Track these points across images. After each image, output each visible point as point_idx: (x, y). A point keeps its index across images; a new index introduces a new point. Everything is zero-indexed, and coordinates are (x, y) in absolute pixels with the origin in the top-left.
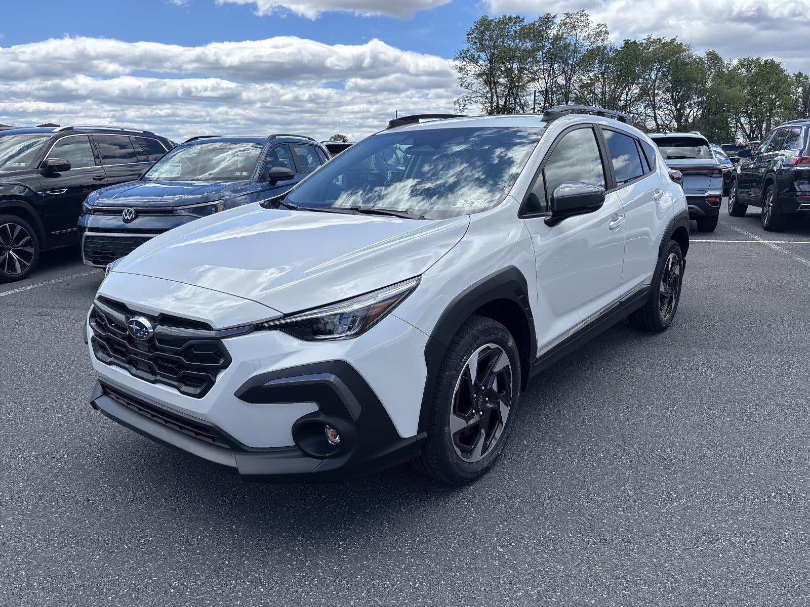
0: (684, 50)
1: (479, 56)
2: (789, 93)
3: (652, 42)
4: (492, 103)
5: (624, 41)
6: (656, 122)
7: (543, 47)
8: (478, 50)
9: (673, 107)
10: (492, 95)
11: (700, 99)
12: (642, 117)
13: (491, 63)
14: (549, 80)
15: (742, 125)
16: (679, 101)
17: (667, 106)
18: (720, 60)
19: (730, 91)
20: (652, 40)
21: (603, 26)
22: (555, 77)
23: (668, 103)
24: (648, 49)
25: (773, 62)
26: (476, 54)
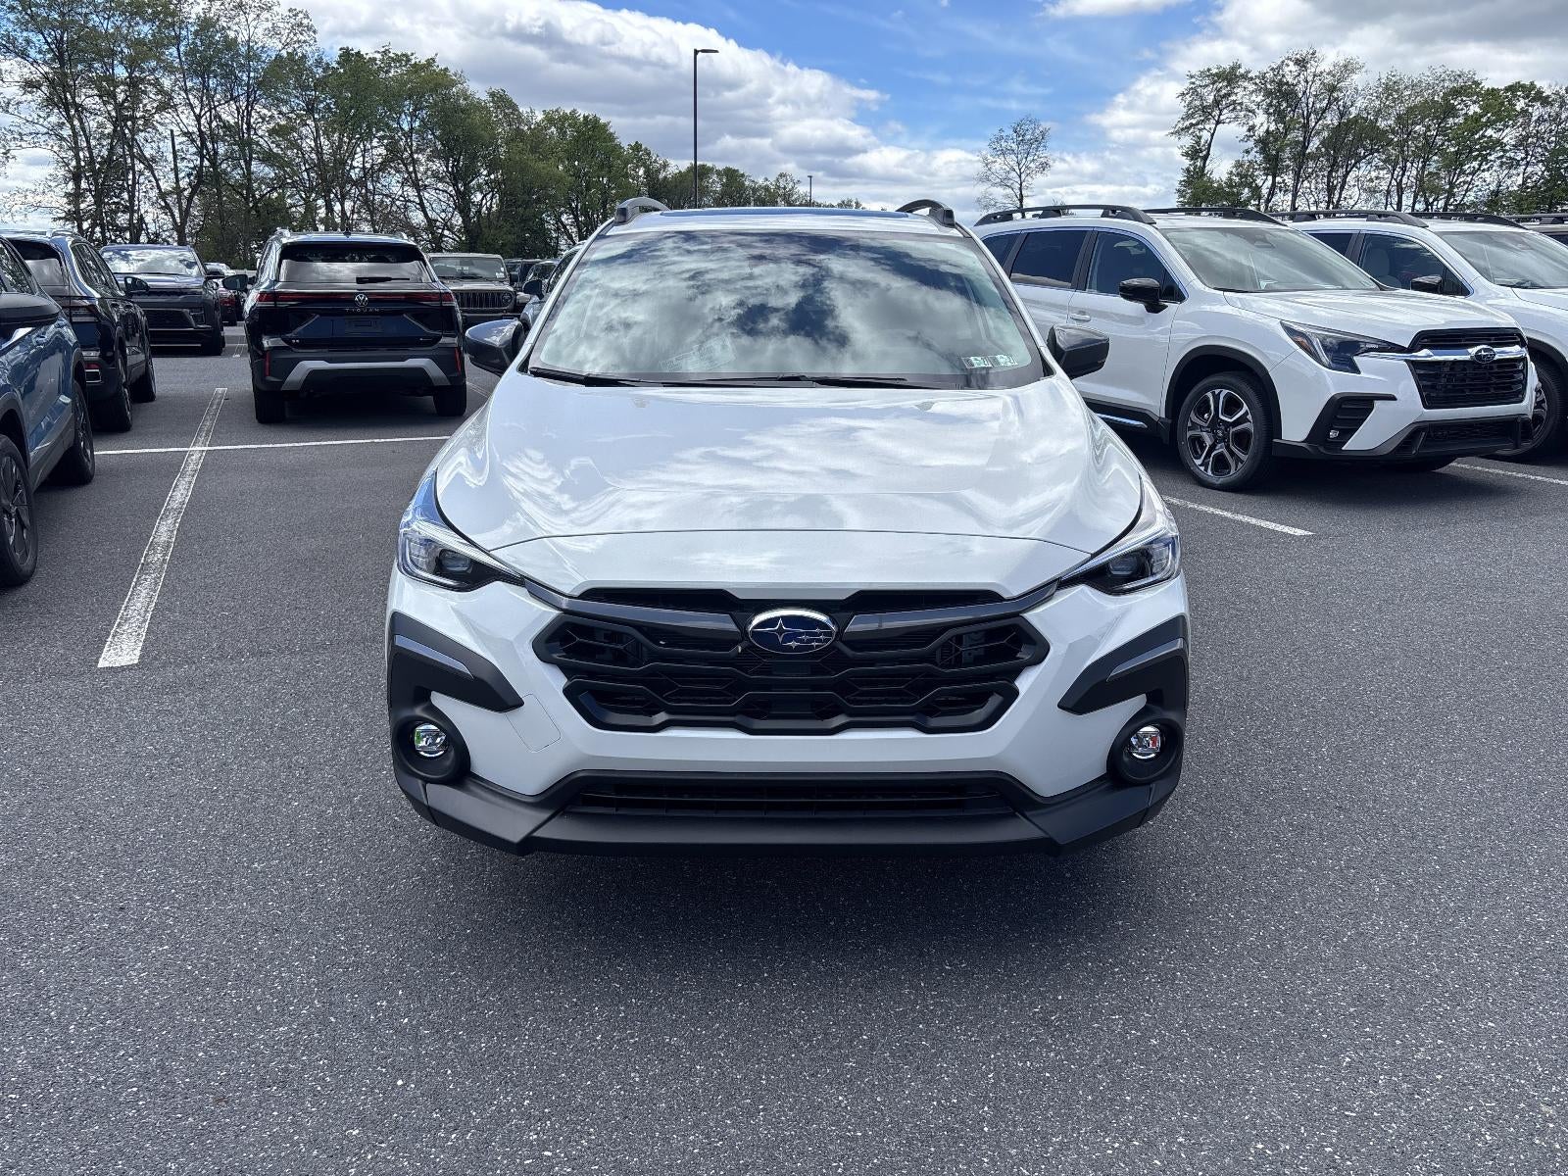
0: (453, 83)
1: (28, 41)
2: (627, 176)
3: (393, 60)
4: (76, 149)
5: (341, 49)
6: (426, 215)
7: (178, 39)
8: (24, 26)
9: (451, 188)
10: (75, 134)
11: (492, 177)
12: (398, 203)
13: (60, 58)
14: (203, 112)
15: (565, 227)
16: (460, 177)
17: (440, 185)
18: (514, 107)
19: (541, 165)
20: (391, 55)
21: (301, 15)
22: (215, 107)
23: (441, 180)
24: (387, 72)
25: (596, 120)
26: (21, 37)
